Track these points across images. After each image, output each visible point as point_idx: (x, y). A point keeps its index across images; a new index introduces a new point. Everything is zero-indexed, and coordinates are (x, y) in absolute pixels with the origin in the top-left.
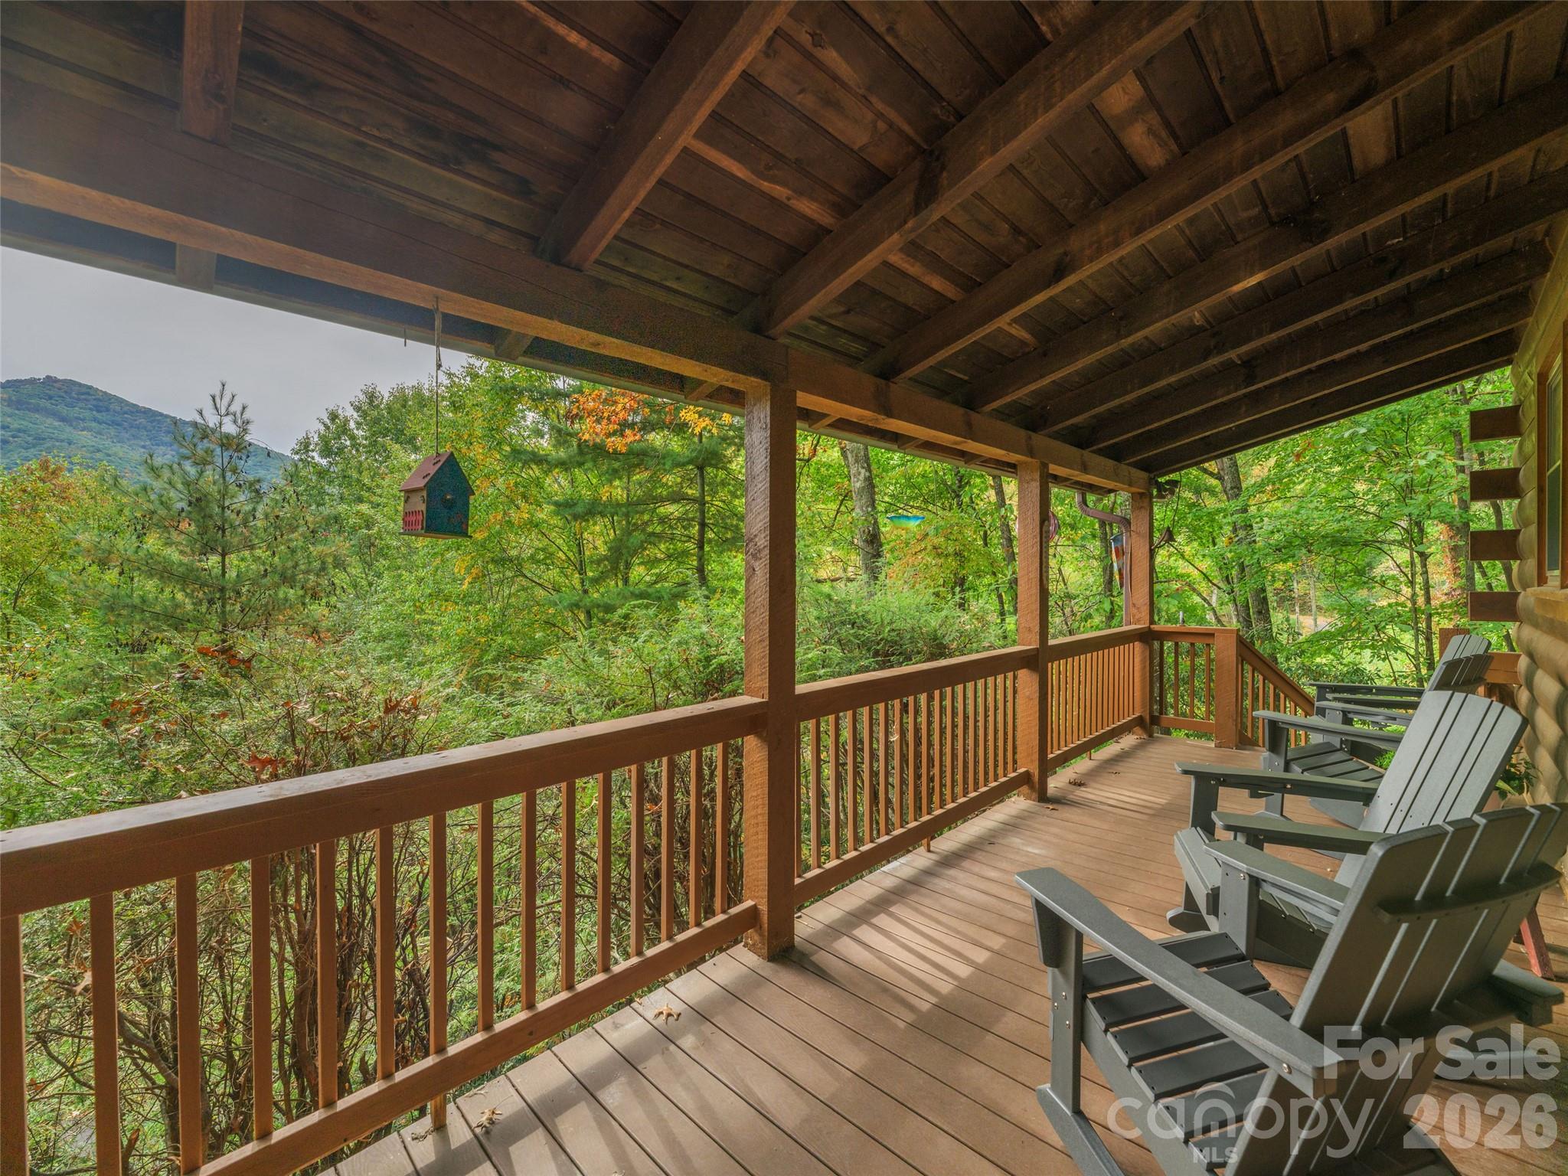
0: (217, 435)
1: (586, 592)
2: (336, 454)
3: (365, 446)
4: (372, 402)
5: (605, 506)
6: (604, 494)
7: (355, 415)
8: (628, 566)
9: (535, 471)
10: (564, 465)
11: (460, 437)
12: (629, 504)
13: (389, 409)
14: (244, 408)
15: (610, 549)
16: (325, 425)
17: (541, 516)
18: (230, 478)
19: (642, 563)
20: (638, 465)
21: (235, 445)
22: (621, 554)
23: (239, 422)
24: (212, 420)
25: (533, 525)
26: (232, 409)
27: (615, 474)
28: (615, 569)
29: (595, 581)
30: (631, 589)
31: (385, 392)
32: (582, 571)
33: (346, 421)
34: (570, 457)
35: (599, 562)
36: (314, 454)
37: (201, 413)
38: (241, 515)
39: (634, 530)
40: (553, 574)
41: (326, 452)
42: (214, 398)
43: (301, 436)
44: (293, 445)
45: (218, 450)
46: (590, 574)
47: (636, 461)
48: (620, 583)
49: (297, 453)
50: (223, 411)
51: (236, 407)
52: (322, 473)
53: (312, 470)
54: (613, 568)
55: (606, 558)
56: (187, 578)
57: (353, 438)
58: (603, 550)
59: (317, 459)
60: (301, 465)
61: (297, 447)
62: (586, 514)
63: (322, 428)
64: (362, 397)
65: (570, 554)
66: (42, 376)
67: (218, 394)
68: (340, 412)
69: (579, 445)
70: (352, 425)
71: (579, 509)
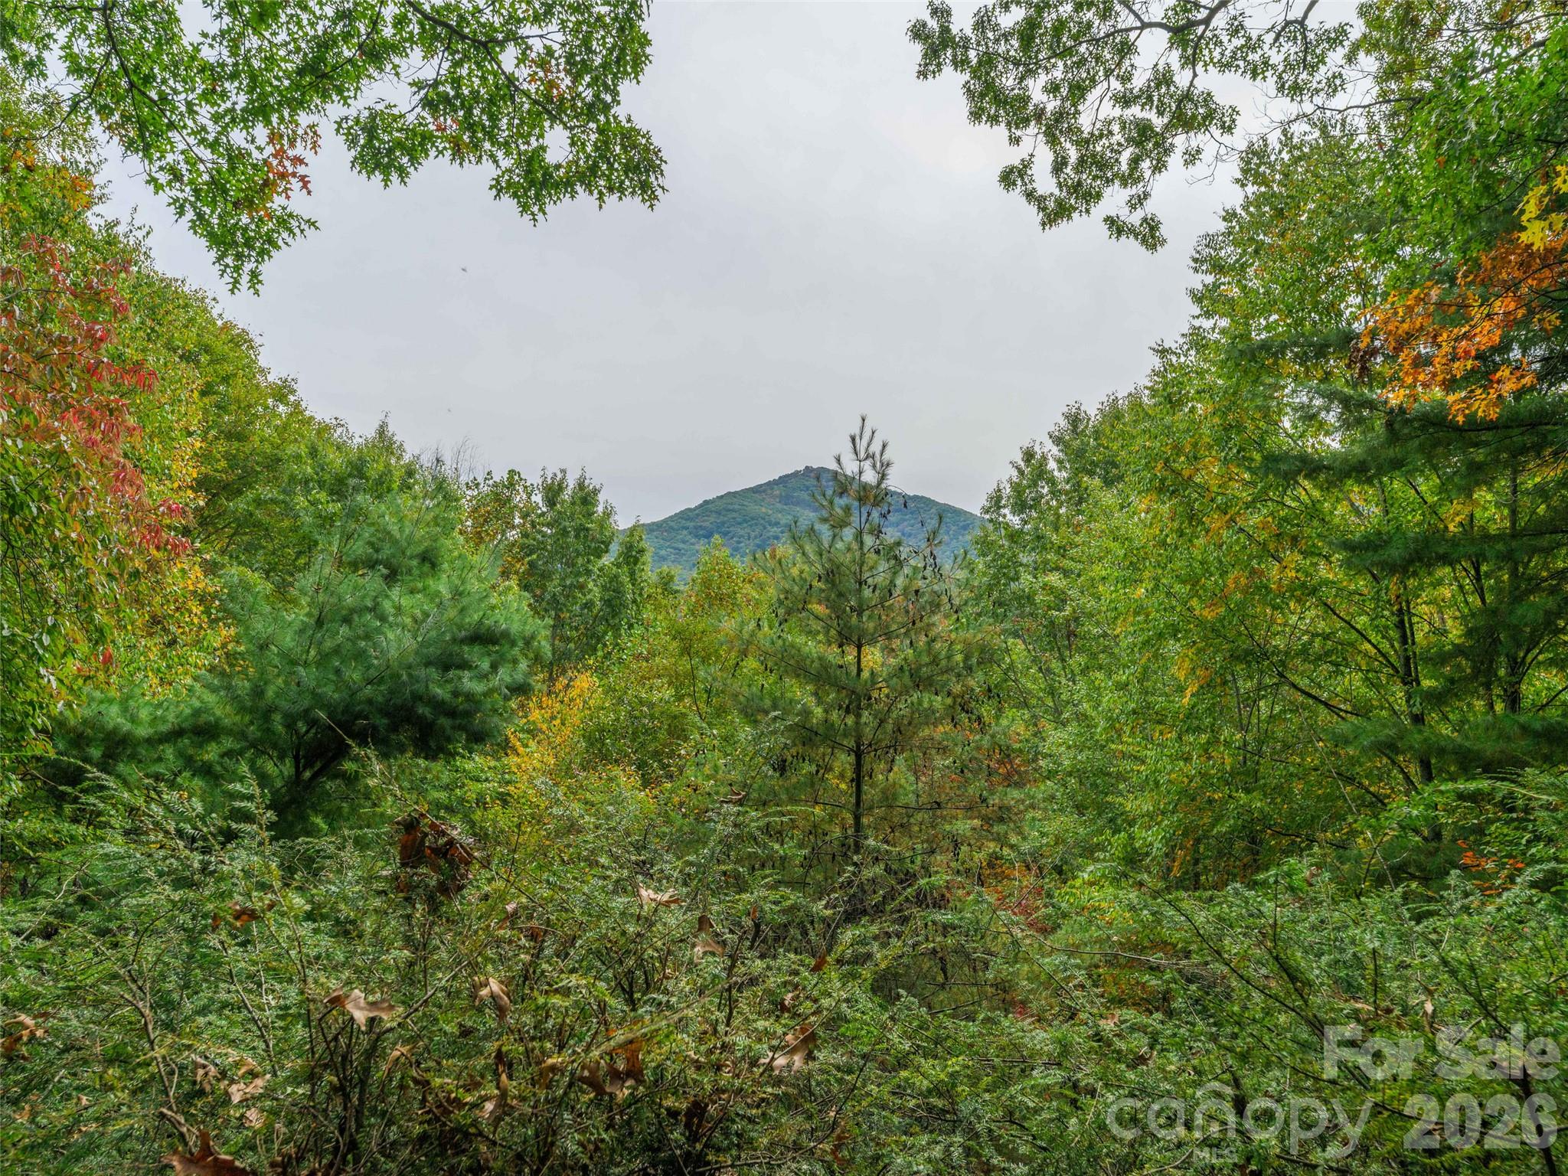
0: (855, 486)
1: (1418, 719)
2: (1031, 507)
3: (1067, 493)
4: (1075, 427)
5: (1454, 542)
6: (1453, 517)
7: (1055, 450)
8: (1518, 669)
9: (1307, 490)
10: (1359, 470)
11: (1178, 449)
12: (1515, 534)
13: (1097, 434)
14: (884, 446)
15: (1469, 633)
16: (1018, 468)
17: (1324, 572)
18: (869, 540)
19: (1551, 663)
20: (1538, 449)
21: (874, 497)
22: (1496, 641)
23: (878, 464)
24: (850, 467)
25: (1306, 590)
26: (872, 449)
27: (1476, 475)
28: (1483, 676)
29: (1436, 699)
30: (1523, 719)
31: (1092, 409)
32: (1408, 678)
33: (1044, 458)
34: (1371, 450)
35: (1443, 658)
36: (1006, 511)
37: (838, 460)
38: (877, 592)
39: (1531, 592)
40: (1353, 682)
41: (1020, 507)
42: (853, 439)
43: (991, 488)
44: (983, 501)
45: (856, 503)
46: (1426, 683)
47: (1529, 439)
48: (1499, 707)
49: (987, 512)
50: (862, 455)
51: (876, 448)
52: (1014, 536)
53: (1003, 532)
54: (1476, 673)
55: (1459, 651)
56: (822, 677)
57: (1052, 482)
58: (1455, 633)
59: (1009, 517)
60: (990, 527)
61: (988, 504)
62: (1411, 562)
63: (1015, 473)
64: (1063, 423)
65: (1385, 646)
66: (802, 468)
67: (858, 432)
68: (1037, 449)
69: (1389, 425)
70: (1052, 465)
71: (1395, 553)
